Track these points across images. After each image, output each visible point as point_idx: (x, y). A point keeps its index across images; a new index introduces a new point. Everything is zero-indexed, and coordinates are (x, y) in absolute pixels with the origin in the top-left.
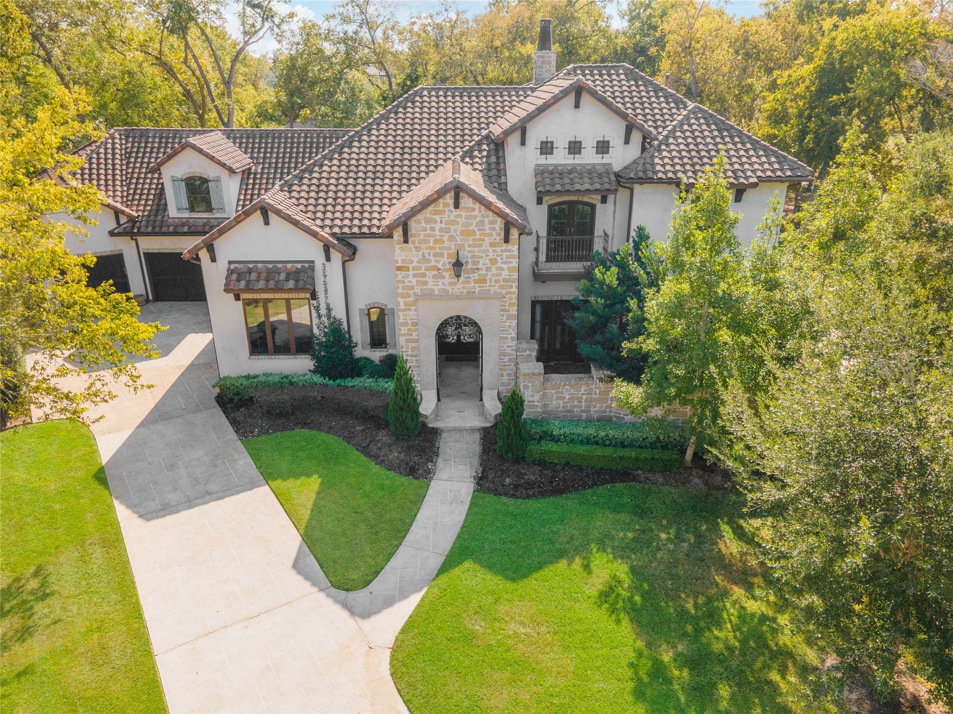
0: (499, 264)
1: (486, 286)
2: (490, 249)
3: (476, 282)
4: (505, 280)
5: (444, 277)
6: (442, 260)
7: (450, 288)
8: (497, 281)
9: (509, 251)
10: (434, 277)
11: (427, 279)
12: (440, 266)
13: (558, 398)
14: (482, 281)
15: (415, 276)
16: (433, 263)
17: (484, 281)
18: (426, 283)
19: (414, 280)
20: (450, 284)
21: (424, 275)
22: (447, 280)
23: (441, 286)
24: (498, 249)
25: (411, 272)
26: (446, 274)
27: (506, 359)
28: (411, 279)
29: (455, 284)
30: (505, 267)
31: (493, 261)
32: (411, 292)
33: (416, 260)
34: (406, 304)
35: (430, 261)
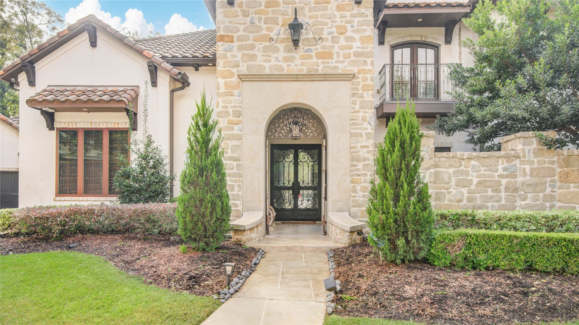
0: (349, 34)
1: (332, 63)
2: (338, 14)
3: (320, 56)
4: (356, 54)
5: (278, 50)
6: (277, 28)
7: (285, 65)
8: (346, 56)
9: (362, 15)
10: (265, 48)
11: (255, 52)
12: (272, 35)
14: (326, 55)
15: (240, 48)
16: (264, 32)
17: (329, 55)
18: (253, 57)
19: (239, 55)
20: (286, 59)
21: (252, 47)
22: (281, 55)
23: (273, 62)
24: (348, 14)
25: (236, 44)
26: (281, 46)
27: (360, 165)
28: (235, 52)
29: (292, 59)
30: (357, 36)
31: (342, 31)
32: (235, 70)
33: (242, 27)
34: (226, 85)
35: (260, 28)
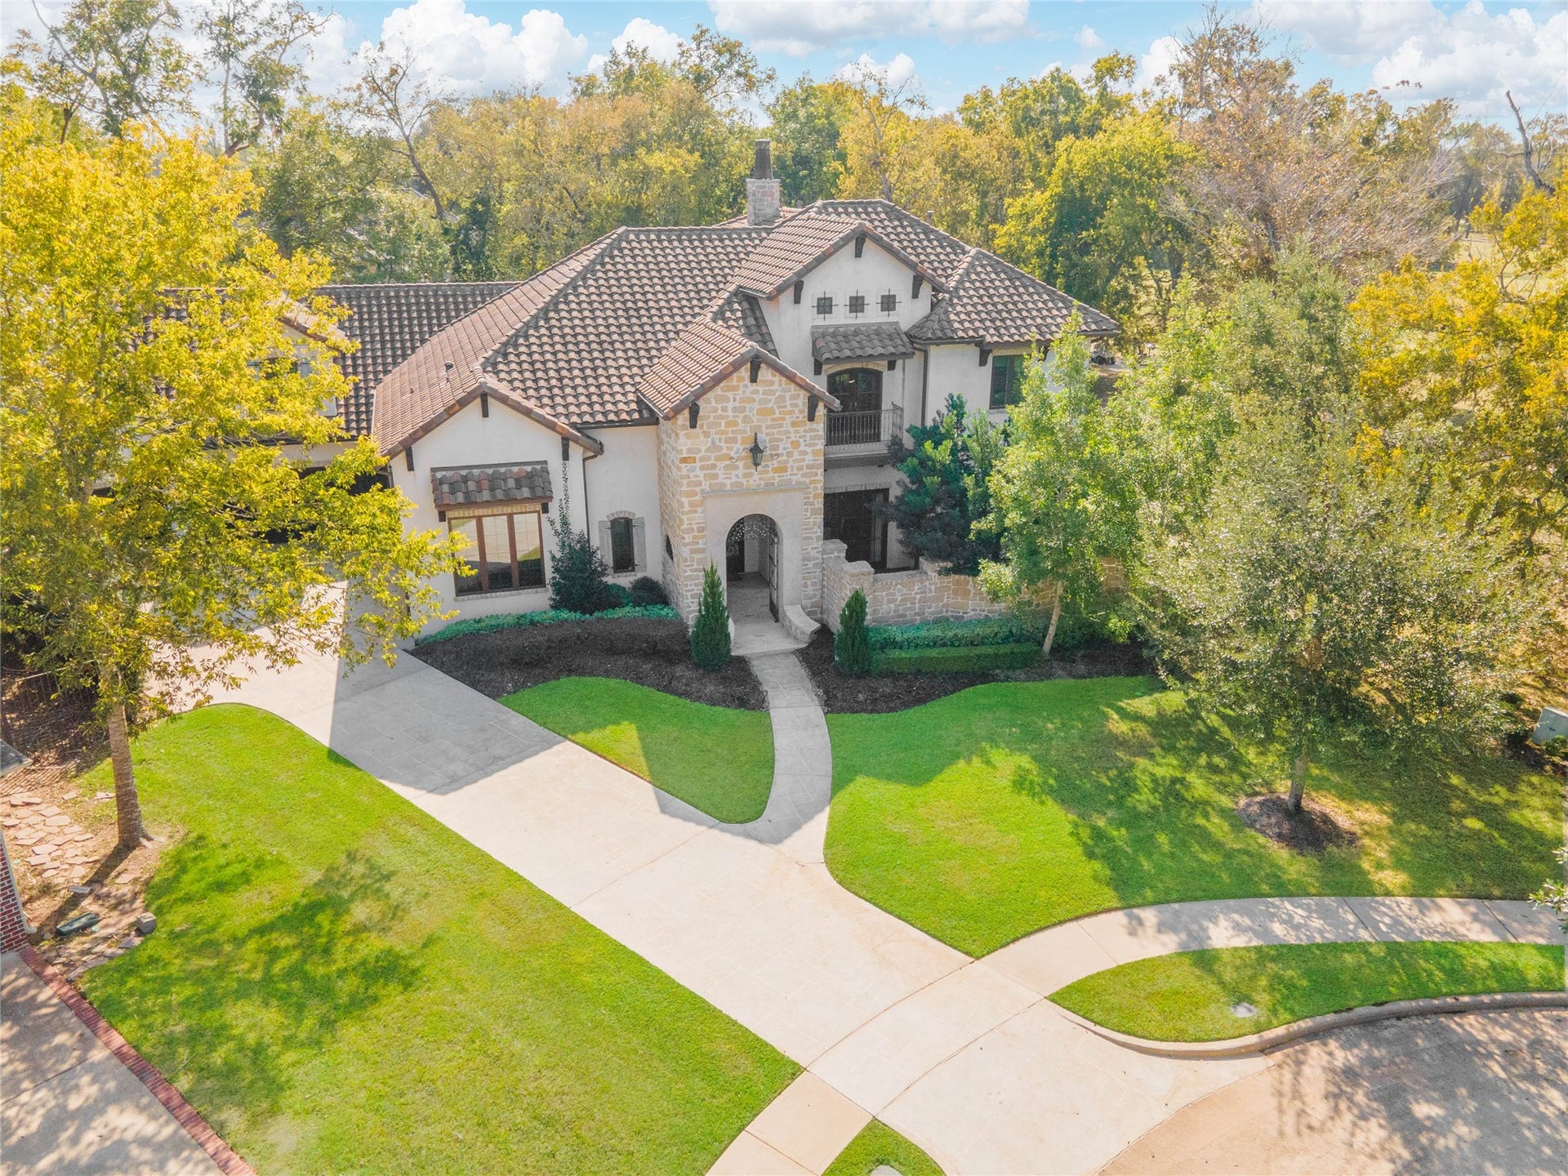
0: (802, 448)
1: (787, 476)
2: (792, 430)
3: (775, 470)
4: (809, 467)
5: (737, 468)
6: (736, 447)
7: (744, 481)
8: (800, 468)
9: (814, 430)
10: (726, 468)
11: (717, 471)
12: (732, 454)
13: (889, 602)
14: (782, 469)
15: (702, 468)
16: (725, 451)
17: (784, 469)
18: (716, 476)
19: (701, 474)
20: (745, 476)
21: (714, 466)
22: (741, 471)
23: (734, 479)
24: (801, 429)
25: (698, 464)
26: (740, 464)
27: (811, 565)
28: (698, 472)
29: (751, 475)
30: (809, 450)
31: (796, 444)
32: (698, 489)
33: (703, 448)
34: (691, 504)
35: (721, 448)
